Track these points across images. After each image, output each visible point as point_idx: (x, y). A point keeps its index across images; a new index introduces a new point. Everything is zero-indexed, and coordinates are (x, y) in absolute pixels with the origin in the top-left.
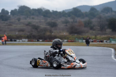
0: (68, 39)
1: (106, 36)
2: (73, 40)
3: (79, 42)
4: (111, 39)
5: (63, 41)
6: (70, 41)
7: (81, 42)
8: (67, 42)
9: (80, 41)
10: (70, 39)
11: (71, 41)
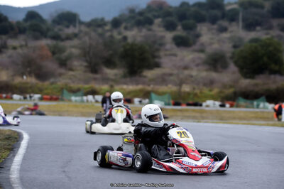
0: (40, 91)
1: (140, 87)
2: (55, 97)
3: (70, 101)
4: (153, 95)
5: (31, 97)
6: (48, 97)
7: (76, 101)
8: (41, 99)
9: (73, 98)
10: (46, 92)
11: (51, 99)
